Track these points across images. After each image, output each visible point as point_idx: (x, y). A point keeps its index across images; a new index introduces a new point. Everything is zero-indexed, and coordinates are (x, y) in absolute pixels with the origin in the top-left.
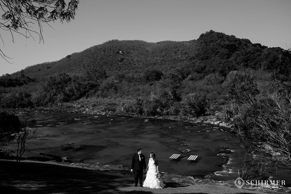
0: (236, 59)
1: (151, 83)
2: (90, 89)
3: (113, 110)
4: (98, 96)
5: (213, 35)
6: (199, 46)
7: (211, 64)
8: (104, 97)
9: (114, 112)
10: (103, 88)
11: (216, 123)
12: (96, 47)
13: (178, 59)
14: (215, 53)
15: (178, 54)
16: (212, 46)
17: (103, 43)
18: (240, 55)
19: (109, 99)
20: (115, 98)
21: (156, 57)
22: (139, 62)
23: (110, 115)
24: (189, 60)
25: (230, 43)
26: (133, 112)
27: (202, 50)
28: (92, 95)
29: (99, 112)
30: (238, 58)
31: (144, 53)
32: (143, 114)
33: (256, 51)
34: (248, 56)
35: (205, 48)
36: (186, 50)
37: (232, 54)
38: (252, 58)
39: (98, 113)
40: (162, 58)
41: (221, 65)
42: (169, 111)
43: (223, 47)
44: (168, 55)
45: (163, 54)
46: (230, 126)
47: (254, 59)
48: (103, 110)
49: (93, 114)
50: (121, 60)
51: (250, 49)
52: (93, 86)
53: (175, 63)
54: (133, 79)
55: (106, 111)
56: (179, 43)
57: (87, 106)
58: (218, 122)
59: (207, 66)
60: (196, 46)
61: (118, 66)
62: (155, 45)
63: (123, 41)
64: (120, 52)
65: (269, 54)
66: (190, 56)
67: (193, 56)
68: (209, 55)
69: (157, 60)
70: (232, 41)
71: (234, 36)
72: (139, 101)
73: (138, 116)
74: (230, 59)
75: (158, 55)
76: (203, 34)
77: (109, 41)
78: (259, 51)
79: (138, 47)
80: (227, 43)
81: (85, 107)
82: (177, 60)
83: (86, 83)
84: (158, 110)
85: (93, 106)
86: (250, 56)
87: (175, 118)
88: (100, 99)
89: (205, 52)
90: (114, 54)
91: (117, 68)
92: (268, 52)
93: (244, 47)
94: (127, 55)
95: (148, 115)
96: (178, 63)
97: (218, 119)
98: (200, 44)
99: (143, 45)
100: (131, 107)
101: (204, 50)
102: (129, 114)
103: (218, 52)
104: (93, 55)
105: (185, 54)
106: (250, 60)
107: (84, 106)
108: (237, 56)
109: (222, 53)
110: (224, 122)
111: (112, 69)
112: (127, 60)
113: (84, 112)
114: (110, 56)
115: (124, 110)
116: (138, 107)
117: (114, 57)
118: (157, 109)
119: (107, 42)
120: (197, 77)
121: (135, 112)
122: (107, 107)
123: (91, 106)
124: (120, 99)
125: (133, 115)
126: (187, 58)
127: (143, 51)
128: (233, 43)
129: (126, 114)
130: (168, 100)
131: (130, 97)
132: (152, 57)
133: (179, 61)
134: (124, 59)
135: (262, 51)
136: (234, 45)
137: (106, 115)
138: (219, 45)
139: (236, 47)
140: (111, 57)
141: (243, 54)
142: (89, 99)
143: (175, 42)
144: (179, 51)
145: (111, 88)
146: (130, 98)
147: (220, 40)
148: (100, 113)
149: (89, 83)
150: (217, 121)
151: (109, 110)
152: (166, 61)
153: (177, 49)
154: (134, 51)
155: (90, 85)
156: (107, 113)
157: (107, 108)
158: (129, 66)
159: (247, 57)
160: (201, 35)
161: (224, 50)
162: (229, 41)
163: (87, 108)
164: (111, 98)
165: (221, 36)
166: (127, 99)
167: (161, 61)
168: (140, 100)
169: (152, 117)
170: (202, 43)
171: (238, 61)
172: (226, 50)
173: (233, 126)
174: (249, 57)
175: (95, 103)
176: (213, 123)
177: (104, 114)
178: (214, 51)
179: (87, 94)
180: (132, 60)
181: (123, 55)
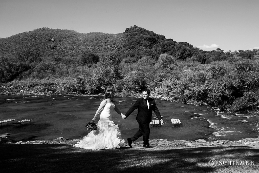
0: (156, 50)
1: (89, 65)
2: (23, 70)
3: (53, 90)
4: (34, 77)
5: (136, 29)
6: (125, 38)
7: (138, 52)
8: (40, 78)
9: (54, 92)
10: (39, 70)
11: (158, 97)
12: (25, 33)
13: (108, 48)
14: (139, 44)
15: (108, 45)
16: (136, 38)
17: (33, 30)
18: (159, 47)
19: (46, 80)
20: (53, 79)
21: (88, 46)
22: (71, 50)
23: (50, 95)
24: (117, 50)
25: (151, 37)
26: (74, 92)
27: (128, 42)
28: (26, 77)
29: (36, 92)
30: (158, 49)
31: (76, 41)
32: (86, 93)
33: (171, 44)
34: (165, 47)
35: (131, 40)
36: (115, 41)
37: (152, 46)
38: (168, 49)
39: (36, 94)
40: (93, 47)
41: (146, 53)
42: (113, 89)
43: (145, 39)
44: (98, 44)
45: (94, 43)
46: (171, 99)
47: (170, 51)
48: (42, 91)
49: (30, 95)
50: (54, 47)
51: (166, 42)
52: (27, 68)
53: (105, 52)
54: (70, 62)
55: (44, 91)
56: (108, 34)
57: (21, 87)
58: (160, 96)
59: (135, 54)
60: (123, 38)
61: (51, 53)
62: (86, 35)
63: (54, 30)
64: (52, 39)
65: (180, 47)
66: (118, 46)
67: (121, 46)
68: (134, 46)
69: (89, 49)
70: (152, 35)
71: (153, 32)
72: (80, 81)
73: (81, 95)
74: (152, 50)
75: (90, 44)
76: (128, 28)
77: (40, 28)
78: (173, 44)
79: (69, 36)
80: (148, 36)
81: (19, 89)
82: (107, 50)
83: (18, 64)
84: (102, 87)
85: (29, 87)
86: (166, 47)
87: (119, 95)
88: (36, 80)
89: (131, 43)
90: (45, 41)
91: (49, 54)
92: (180, 45)
93: (162, 41)
94: (60, 42)
95: (92, 93)
96: (108, 52)
97: (160, 93)
98: (126, 36)
99: (74, 34)
100: (73, 86)
101: (130, 41)
102: (71, 94)
103: (142, 44)
104: (22, 41)
105: (114, 45)
106: (166, 51)
107: (17, 88)
108: (157, 47)
109: (145, 45)
110: (165, 96)
111: (44, 56)
112: (59, 47)
113: (18, 94)
114: (41, 43)
115: (65, 90)
116: (80, 86)
117: (46, 44)
118: (100, 86)
119: (37, 30)
120: (130, 61)
121: (77, 91)
122: (46, 87)
123: (26, 87)
124: (59, 79)
125: (75, 94)
126: (115, 48)
127: (75, 40)
128: (153, 36)
129: (67, 94)
130: (111, 78)
131: (69, 77)
132: (84, 46)
133: (108, 50)
134: (56, 46)
135: (175, 44)
136: (154, 39)
137: (45, 95)
138: (142, 38)
139: (156, 40)
140: (43, 44)
141: (161, 46)
142: (22, 81)
143: (104, 34)
144: (109, 41)
145: (48, 69)
146: (70, 79)
147: (142, 34)
148: (38, 93)
149: (22, 65)
150: (158, 95)
151: (49, 90)
152: (97, 50)
153: (107, 40)
154: (66, 39)
155: (23, 66)
156: (47, 93)
157: (46, 89)
158: (62, 54)
159: (164, 49)
160: (127, 29)
161: (147, 42)
162: (150, 35)
163: (22, 89)
164: (49, 79)
165: (143, 30)
166: (66, 80)
167: (92, 50)
168: (81, 79)
169: (96, 95)
170: (128, 35)
171: (158, 51)
172: (148, 42)
173: (173, 99)
174: (166, 49)
175: (31, 84)
176: (155, 97)
177: (42, 94)
178: (139, 42)
179: (21, 76)
180: (65, 48)
181: (56, 43)
